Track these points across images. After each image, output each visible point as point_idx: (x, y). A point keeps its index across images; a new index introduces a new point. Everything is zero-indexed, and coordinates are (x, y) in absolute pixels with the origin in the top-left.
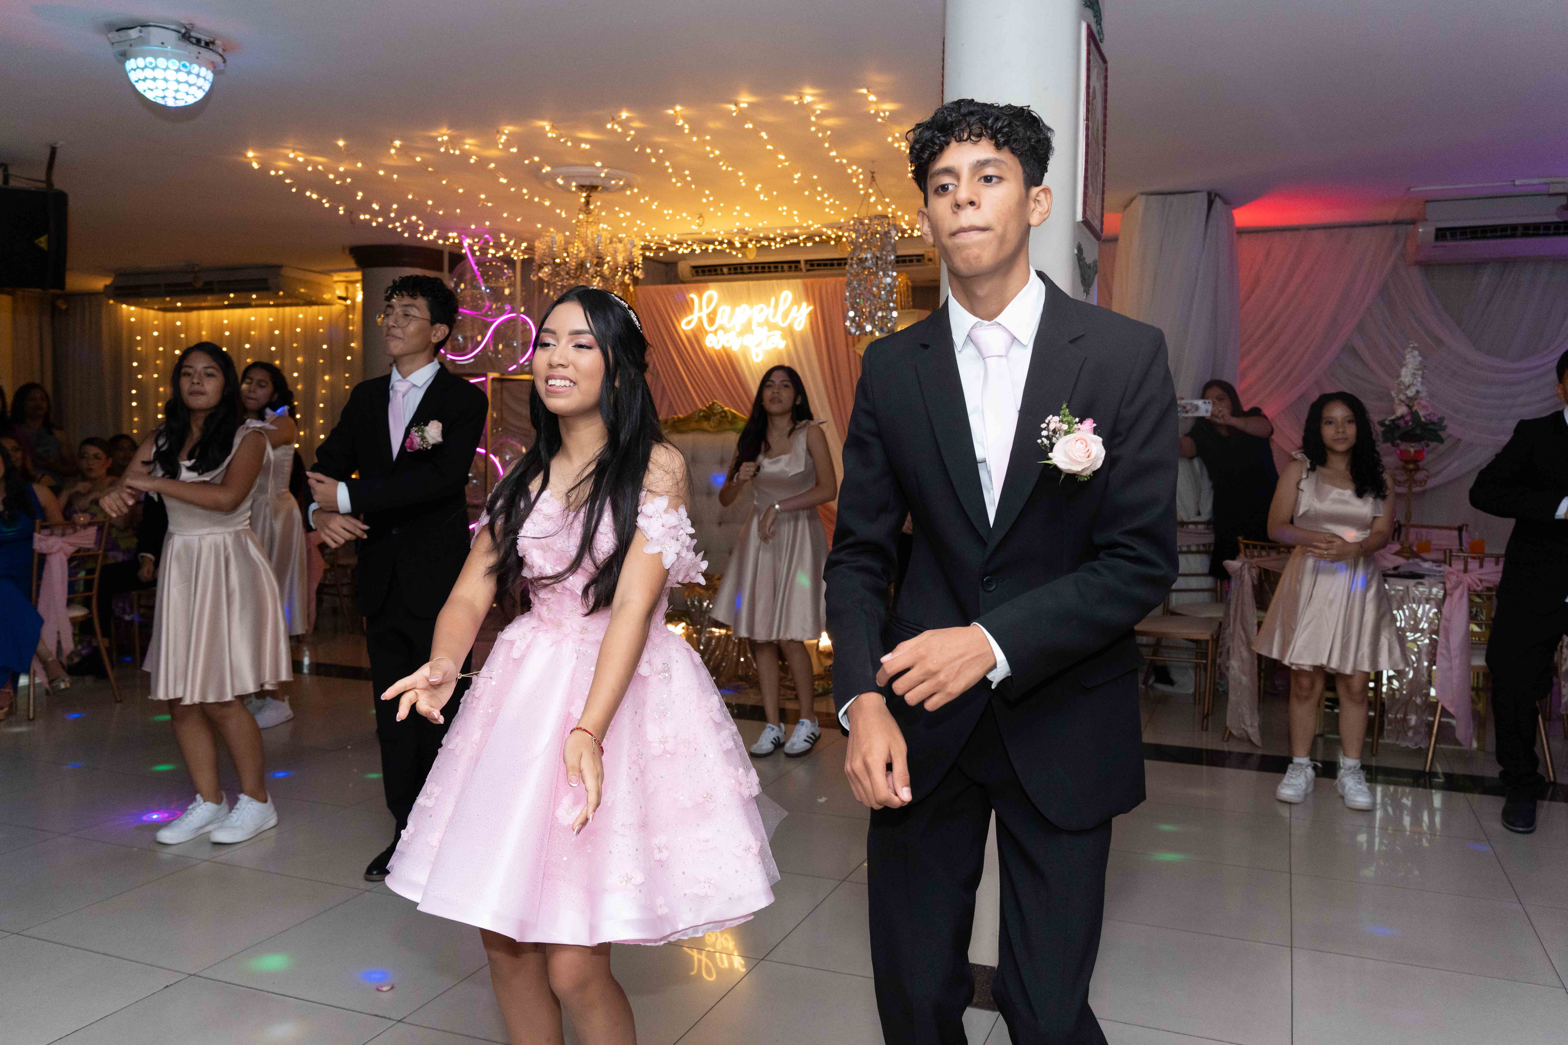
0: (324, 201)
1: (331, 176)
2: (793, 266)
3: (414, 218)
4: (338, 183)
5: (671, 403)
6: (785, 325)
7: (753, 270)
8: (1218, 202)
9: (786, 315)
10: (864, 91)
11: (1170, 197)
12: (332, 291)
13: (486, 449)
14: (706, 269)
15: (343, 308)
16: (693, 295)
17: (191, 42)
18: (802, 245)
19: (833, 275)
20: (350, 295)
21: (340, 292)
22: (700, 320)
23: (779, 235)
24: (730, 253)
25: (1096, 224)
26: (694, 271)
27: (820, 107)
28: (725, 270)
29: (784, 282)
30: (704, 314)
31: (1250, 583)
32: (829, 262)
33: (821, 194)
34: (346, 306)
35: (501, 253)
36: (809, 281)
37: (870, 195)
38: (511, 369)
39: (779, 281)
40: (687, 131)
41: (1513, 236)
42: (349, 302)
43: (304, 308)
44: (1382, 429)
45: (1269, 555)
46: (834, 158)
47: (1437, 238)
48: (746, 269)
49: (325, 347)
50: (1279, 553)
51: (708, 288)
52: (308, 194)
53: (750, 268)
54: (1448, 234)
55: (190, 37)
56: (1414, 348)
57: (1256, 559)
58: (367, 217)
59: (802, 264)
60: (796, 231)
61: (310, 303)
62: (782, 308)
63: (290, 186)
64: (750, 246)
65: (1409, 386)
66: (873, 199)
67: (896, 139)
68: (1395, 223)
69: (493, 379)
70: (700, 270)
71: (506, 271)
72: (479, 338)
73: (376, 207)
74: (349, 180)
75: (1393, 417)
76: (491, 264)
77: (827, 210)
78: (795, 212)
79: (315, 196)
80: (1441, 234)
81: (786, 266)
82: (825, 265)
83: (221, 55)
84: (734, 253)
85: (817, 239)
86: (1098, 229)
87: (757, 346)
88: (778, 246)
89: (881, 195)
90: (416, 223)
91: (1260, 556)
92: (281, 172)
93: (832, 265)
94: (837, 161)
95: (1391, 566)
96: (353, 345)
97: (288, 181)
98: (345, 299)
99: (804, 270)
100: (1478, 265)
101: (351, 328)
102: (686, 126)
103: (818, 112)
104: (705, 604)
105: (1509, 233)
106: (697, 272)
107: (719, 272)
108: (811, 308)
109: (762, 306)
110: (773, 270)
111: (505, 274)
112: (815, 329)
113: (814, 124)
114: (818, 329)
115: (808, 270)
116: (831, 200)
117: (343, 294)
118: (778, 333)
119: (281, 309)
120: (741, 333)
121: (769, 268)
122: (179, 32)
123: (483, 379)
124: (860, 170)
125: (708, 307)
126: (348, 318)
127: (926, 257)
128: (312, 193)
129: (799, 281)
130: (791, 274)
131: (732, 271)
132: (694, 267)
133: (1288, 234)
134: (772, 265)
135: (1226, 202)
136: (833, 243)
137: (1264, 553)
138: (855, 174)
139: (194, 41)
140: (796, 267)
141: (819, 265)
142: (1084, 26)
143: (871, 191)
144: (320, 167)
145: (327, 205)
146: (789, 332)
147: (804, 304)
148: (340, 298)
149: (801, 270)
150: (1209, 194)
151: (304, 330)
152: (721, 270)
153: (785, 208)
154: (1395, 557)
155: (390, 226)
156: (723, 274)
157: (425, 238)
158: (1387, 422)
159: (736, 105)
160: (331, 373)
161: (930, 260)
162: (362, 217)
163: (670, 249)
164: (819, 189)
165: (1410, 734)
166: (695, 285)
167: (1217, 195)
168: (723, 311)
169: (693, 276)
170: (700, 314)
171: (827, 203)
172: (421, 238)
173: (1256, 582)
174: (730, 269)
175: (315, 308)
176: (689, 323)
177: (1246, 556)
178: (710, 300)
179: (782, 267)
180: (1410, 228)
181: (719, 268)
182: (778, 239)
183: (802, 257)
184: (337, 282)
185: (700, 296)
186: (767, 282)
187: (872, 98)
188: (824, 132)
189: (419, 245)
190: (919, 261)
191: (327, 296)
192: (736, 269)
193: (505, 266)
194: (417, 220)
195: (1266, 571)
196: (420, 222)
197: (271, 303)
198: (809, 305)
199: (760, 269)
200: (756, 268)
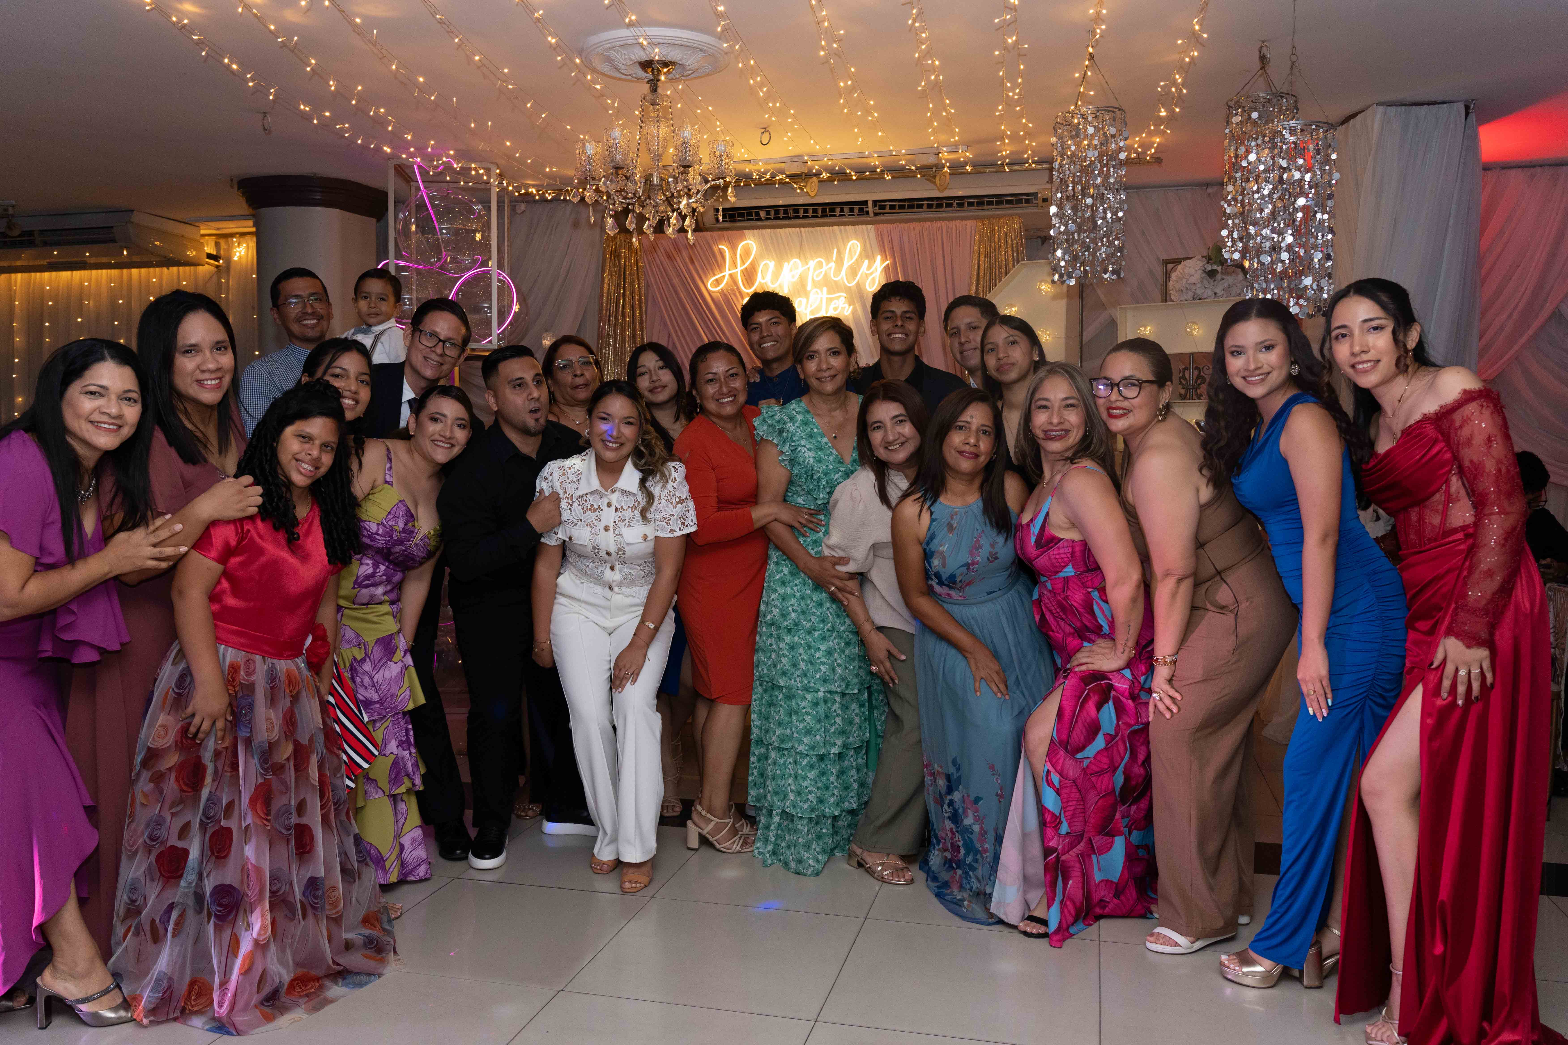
2: (857, 208)
6: (850, 283)
7: (802, 213)
9: (852, 272)
14: (741, 212)
16: (726, 247)
22: (733, 278)
26: (725, 215)
29: (849, 228)
30: (738, 271)
36: (885, 228)
38: (484, 342)
48: (791, 213)
51: (743, 238)
53: (797, 211)
59: (870, 204)
62: (847, 262)
70: (734, 213)
81: (849, 209)
82: (902, 207)
99: (871, 214)
106: (731, 216)
107: (754, 216)
108: (888, 262)
109: (822, 260)
110: (831, 212)
115: (876, 214)
118: (843, 295)
121: (824, 211)
125: (743, 263)
129: (872, 229)
130: (852, 219)
131: (775, 214)
134: (827, 208)
140: (861, 210)
141: (890, 207)
146: (858, 294)
147: (879, 257)
149: (867, 213)
150: (1467, 106)
152: (760, 214)
156: (760, 219)
166: (724, 234)
168: (766, 267)
169: (726, 222)
170: (733, 271)
174: (768, 213)
176: (718, 282)
179: (842, 210)
181: (754, 212)
183: (867, 197)
185: (734, 248)
186: (825, 230)
190: (1029, 201)
198: (885, 258)
199: (810, 213)
200: (806, 211)
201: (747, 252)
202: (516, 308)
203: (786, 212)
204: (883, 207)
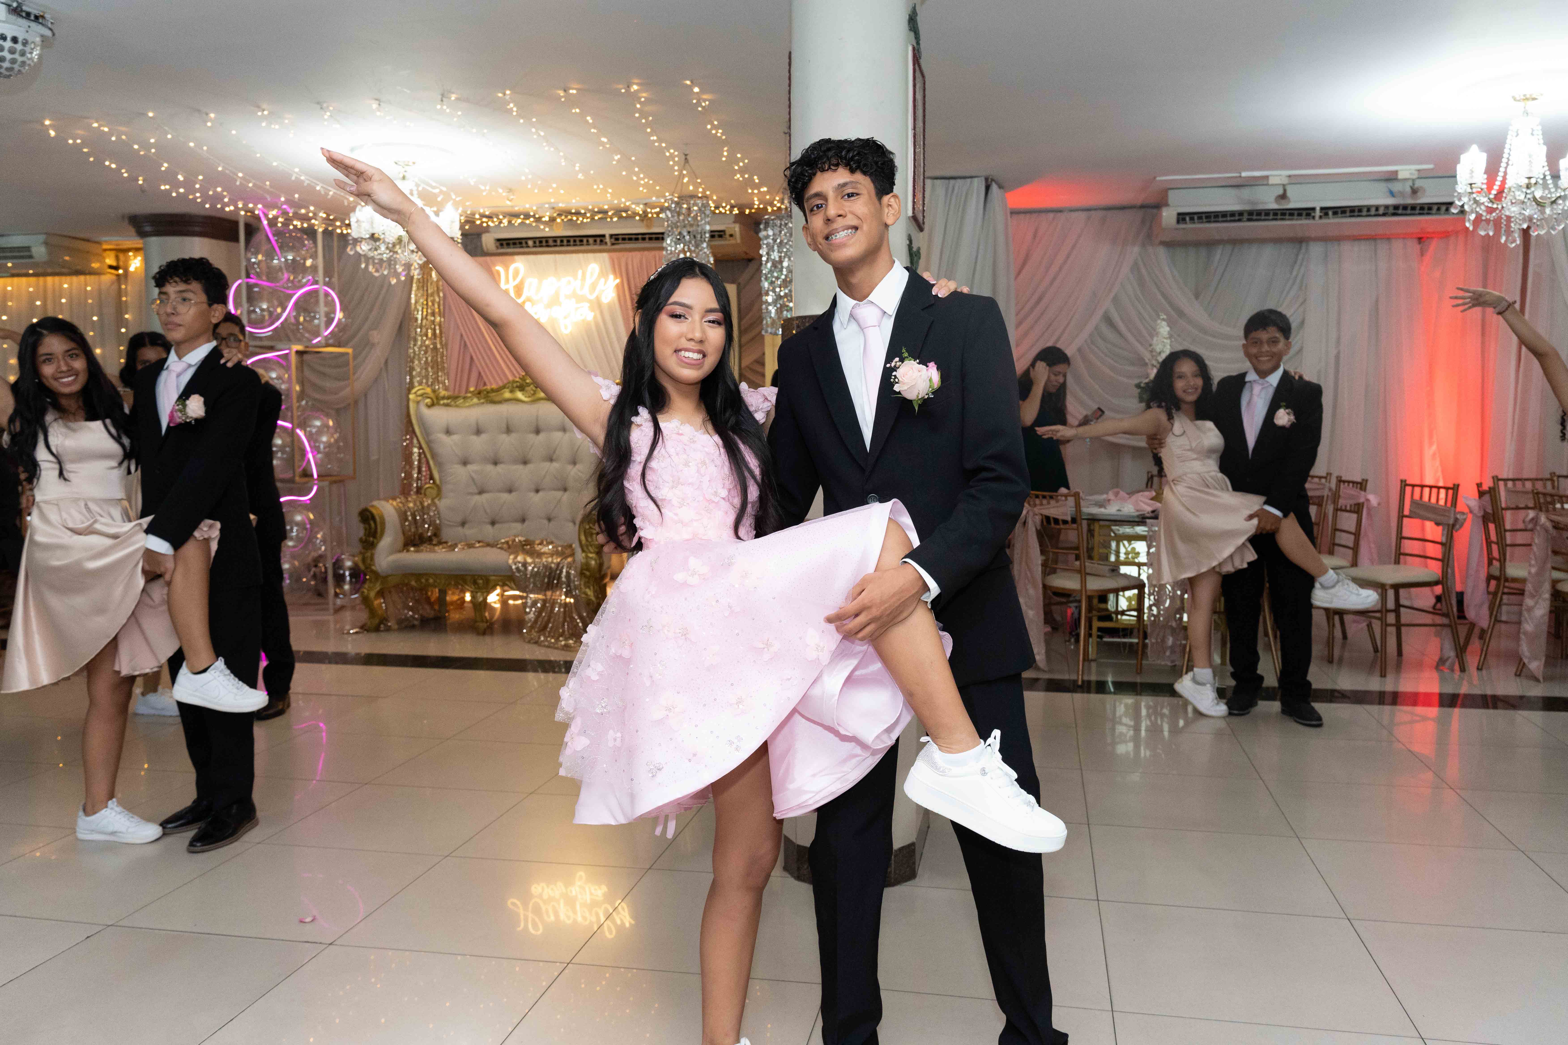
0: (123, 171)
1: (136, 147)
2: (599, 239)
3: (219, 189)
4: (142, 153)
5: (480, 373)
6: (593, 297)
7: (559, 243)
8: (994, 187)
9: (593, 287)
10: (688, 82)
11: (952, 182)
12: (101, 260)
13: (292, 423)
14: (511, 242)
15: (114, 277)
16: (499, 268)
17: (21, 16)
18: (609, 220)
19: (638, 249)
20: (121, 264)
21: (110, 261)
23: (590, 211)
24: (537, 227)
25: (920, 218)
26: (498, 243)
27: (644, 96)
28: (530, 243)
29: (590, 255)
30: (511, 286)
31: (1034, 529)
32: (634, 237)
33: (637, 175)
34: (118, 275)
35: (305, 225)
36: (615, 255)
37: (684, 176)
38: (315, 341)
39: (585, 255)
40: (515, 113)
41: (1239, 220)
42: (121, 271)
43: (68, 278)
44: (1139, 390)
45: (1049, 503)
46: (655, 141)
47: (1178, 222)
48: (551, 242)
49: (95, 318)
50: (1057, 501)
51: (513, 261)
52: (107, 163)
53: (555, 241)
54: (1188, 219)
55: (22, 11)
56: (1163, 320)
57: (1039, 507)
58: (168, 187)
59: (607, 237)
60: (606, 207)
61: (78, 273)
62: (589, 281)
63: (88, 155)
64: (559, 220)
65: (1160, 353)
66: (686, 180)
67: (714, 127)
68: (1142, 207)
69: (298, 352)
70: (504, 243)
71: (306, 242)
72: (279, 310)
73: (181, 178)
74: (153, 150)
75: (1147, 381)
76: (291, 235)
77: (641, 189)
78: (610, 191)
79: (113, 166)
80: (1182, 217)
81: (591, 240)
82: (630, 239)
83: (50, 29)
84: (542, 227)
85: (624, 214)
86: (921, 222)
87: (565, 317)
88: (585, 220)
89: (693, 175)
90: (220, 194)
91: (1041, 504)
92: (79, 141)
93: (637, 239)
94: (656, 144)
95: (1149, 509)
96: (127, 316)
97: (85, 150)
98: (116, 268)
99: (609, 244)
100: (1210, 244)
101: (124, 299)
102: (515, 109)
103: (643, 99)
104: (530, 568)
105: (1237, 218)
106: (502, 245)
107: (524, 245)
108: (618, 281)
109: (570, 278)
110: (578, 243)
111: (304, 246)
112: (622, 302)
113: (639, 111)
114: (625, 301)
115: (613, 244)
116: (646, 180)
117: (114, 263)
118: (586, 305)
119: (41, 279)
120: (549, 306)
121: (575, 241)
122: (9, 6)
123: (287, 352)
124: (676, 153)
125: (514, 279)
126: (120, 288)
127: (728, 233)
128: (111, 163)
129: (605, 255)
130: (596, 247)
131: (538, 244)
132: (498, 240)
133: (1051, 215)
134: (578, 239)
135: (1000, 187)
136: (637, 218)
137: (1045, 502)
138: (672, 156)
139: (24, 14)
140: (601, 241)
141: (624, 239)
142: (910, 48)
143: (685, 172)
144: (124, 137)
145: (126, 175)
146: (597, 305)
147: (611, 277)
148: (111, 267)
149: (606, 243)
150: (986, 179)
151: (70, 300)
152: (526, 243)
153: (601, 186)
154: (1152, 502)
155: (191, 197)
156: (528, 247)
157: (227, 209)
158: (1142, 385)
159: (565, 91)
160: (102, 346)
161: (731, 236)
162: (163, 187)
163: (478, 222)
164: (637, 169)
165: (1168, 653)
166: (500, 258)
167: (992, 180)
168: (531, 283)
169: (497, 247)
171: (642, 182)
172: (223, 208)
173: (1039, 528)
174: (535, 243)
175: (82, 278)
177: (1029, 505)
179: (588, 241)
180: (1155, 211)
181: (523, 241)
182: (588, 215)
183: (607, 232)
184: (105, 250)
185: (507, 268)
186: (574, 256)
187: (696, 90)
188: (646, 119)
189: (218, 215)
190: (720, 236)
191: (95, 265)
192: (541, 242)
193: (305, 237)
194: (223, 191)
195: (1048, 518)
196: (225, 193)
197: (31, 272)
198: (616, 278)
199: (565, 243)
200: (562, 241)
201: (516, 273)
202: (339, 315)
203: (547, 242)
204: (617, 239)
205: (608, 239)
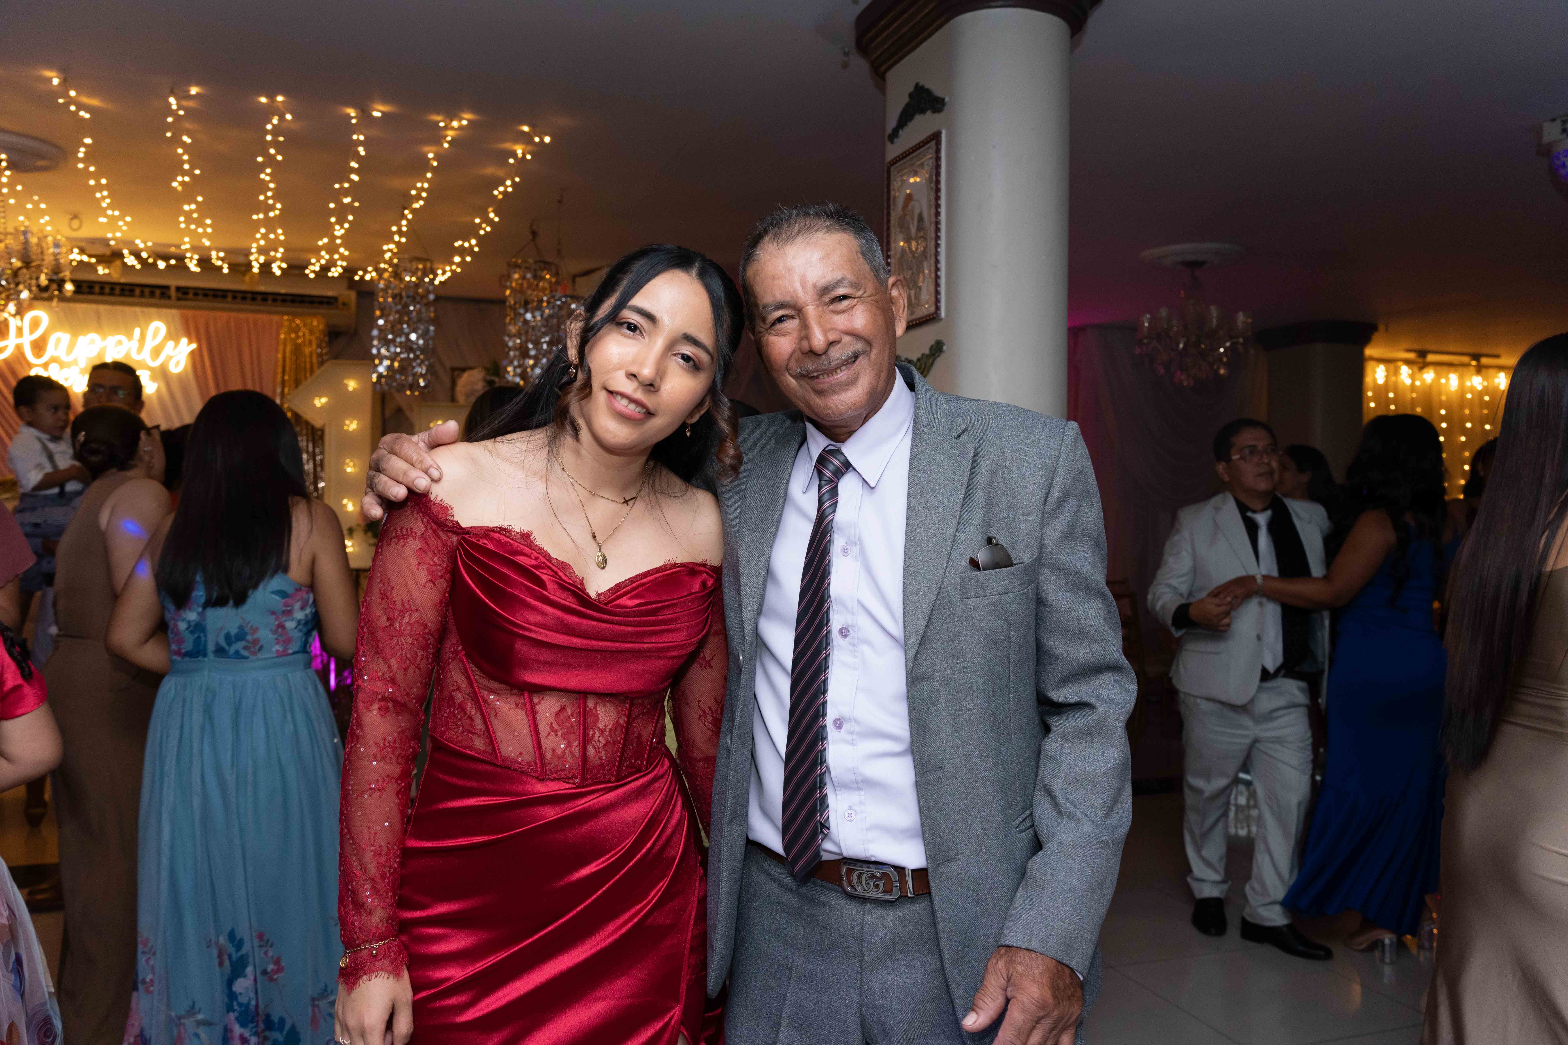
2: (161, 292)
6: (156, 364)
9: (156, 352)
16: (5, 315)
19: (224, 310)
22: (19, 347)
29: (150, 310)
30: (26, 341)
32: (210, 292)
36: (190, 313)
39: (145, 309)
48: (97, 290)
53: (103, 288)
59: (172, 290)
62: (152, 343)
81: (147, 291)
82: (205, 295)
93: (215, 296)
99: (174, 298)
108: (194, 346)
109: (122, 337)
112: (199, 373)
114: (205, 372)
115: (180, 299)
125: (31, 333)
127: (340, 301)
129: (175, 312)
131: (78, 290)
134: (133, 288)
140: (164, 293)
141: (199, 295)
146: (162, 374)
147: (184, 340)
149: (169, 297)
161: (344, 304)
168: (58, 341)
170: (19, 341)
174: (75, 287)
178: (35, 324)
179: (142, 292)
183: (173, 282)
185: (18, 318)
186: (127, 309)
192: (82, 287)
198: (191, 342)
199: (107, 291)
200: (109, 289)
203: (79, 287)
204: (186, 294)
205: (173, 293)
